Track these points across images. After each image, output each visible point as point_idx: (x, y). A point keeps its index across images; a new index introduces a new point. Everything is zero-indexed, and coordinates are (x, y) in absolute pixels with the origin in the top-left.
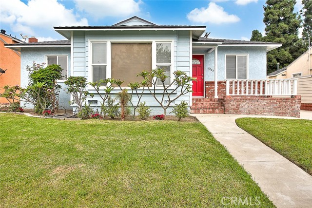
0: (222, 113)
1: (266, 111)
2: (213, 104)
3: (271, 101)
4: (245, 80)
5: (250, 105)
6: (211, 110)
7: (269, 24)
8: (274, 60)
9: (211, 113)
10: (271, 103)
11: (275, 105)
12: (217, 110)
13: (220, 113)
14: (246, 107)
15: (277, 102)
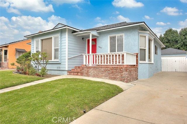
5: (94, 71)
6: (76, 73)
9: (76, 75)
10: (106, 70)
11: (109, 72)
12: (79, 74)
13: (81, 76)
14: (92, 72)
15: (110, 69)
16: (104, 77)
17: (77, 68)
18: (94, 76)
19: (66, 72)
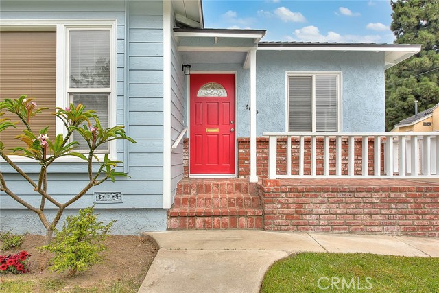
0: (258, 227)
1: (376, 223)
2: (239, 199)
3: (392, 195)
4: (333, 135)
5: (334, 205)
6: (227, 220)
7: (402, 34)
8: (411, 98)
9: (225, 226)
10: (392, 201)
11: (402, 206)
12: (243, 220)
13: (251, 227)
14: (322, 211)
15: (407, 196)
16: (380, 228)
17: (194, 192)
18: (332, 227)
19: (163, 218)
